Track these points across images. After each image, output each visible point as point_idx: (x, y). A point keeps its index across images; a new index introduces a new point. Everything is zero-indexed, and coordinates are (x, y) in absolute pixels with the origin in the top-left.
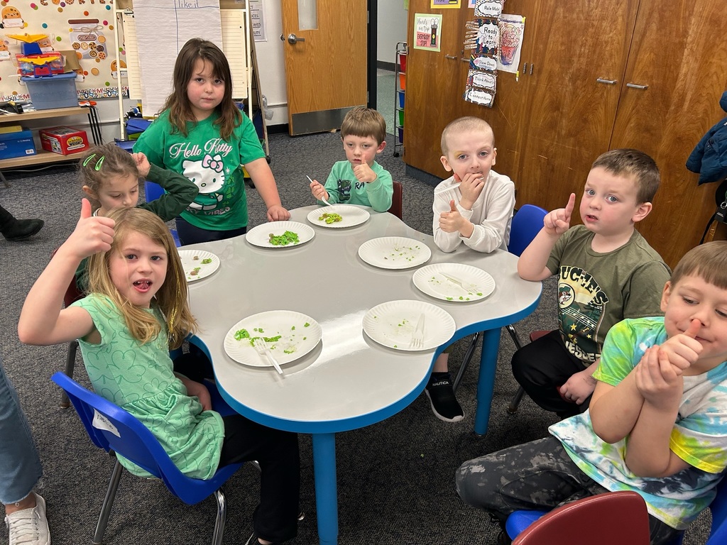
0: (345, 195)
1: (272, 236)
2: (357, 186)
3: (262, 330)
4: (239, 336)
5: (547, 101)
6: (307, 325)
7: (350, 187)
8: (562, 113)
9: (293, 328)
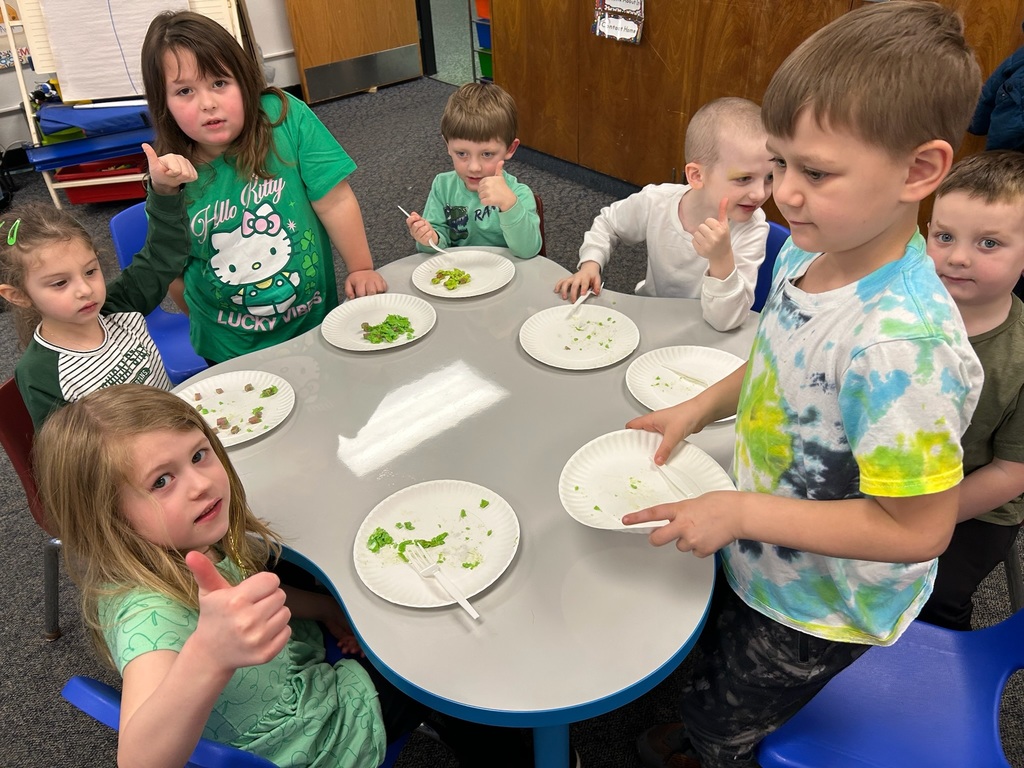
0: (460, 232)
1: (366, 327)
2: (477, 216)
3: (410, 523)
4: (375, 544)
5: (729, 30)
6: (484, 504)
7: (467, 219)
8: (754, 48)
9: (463, 514)
